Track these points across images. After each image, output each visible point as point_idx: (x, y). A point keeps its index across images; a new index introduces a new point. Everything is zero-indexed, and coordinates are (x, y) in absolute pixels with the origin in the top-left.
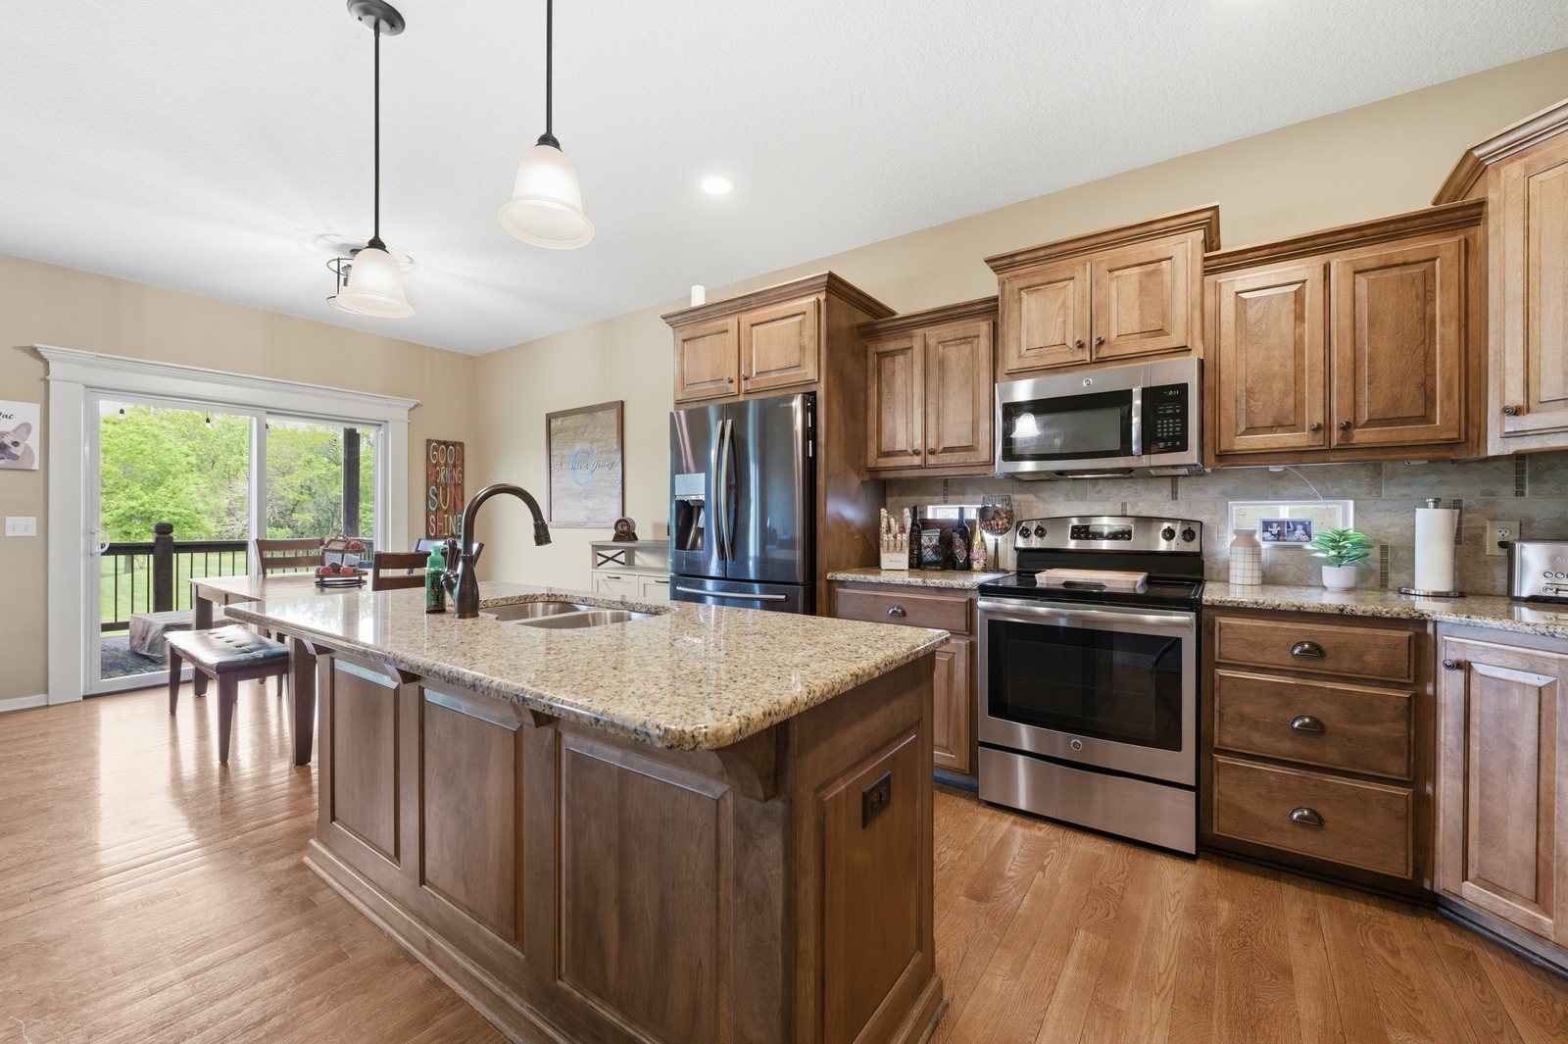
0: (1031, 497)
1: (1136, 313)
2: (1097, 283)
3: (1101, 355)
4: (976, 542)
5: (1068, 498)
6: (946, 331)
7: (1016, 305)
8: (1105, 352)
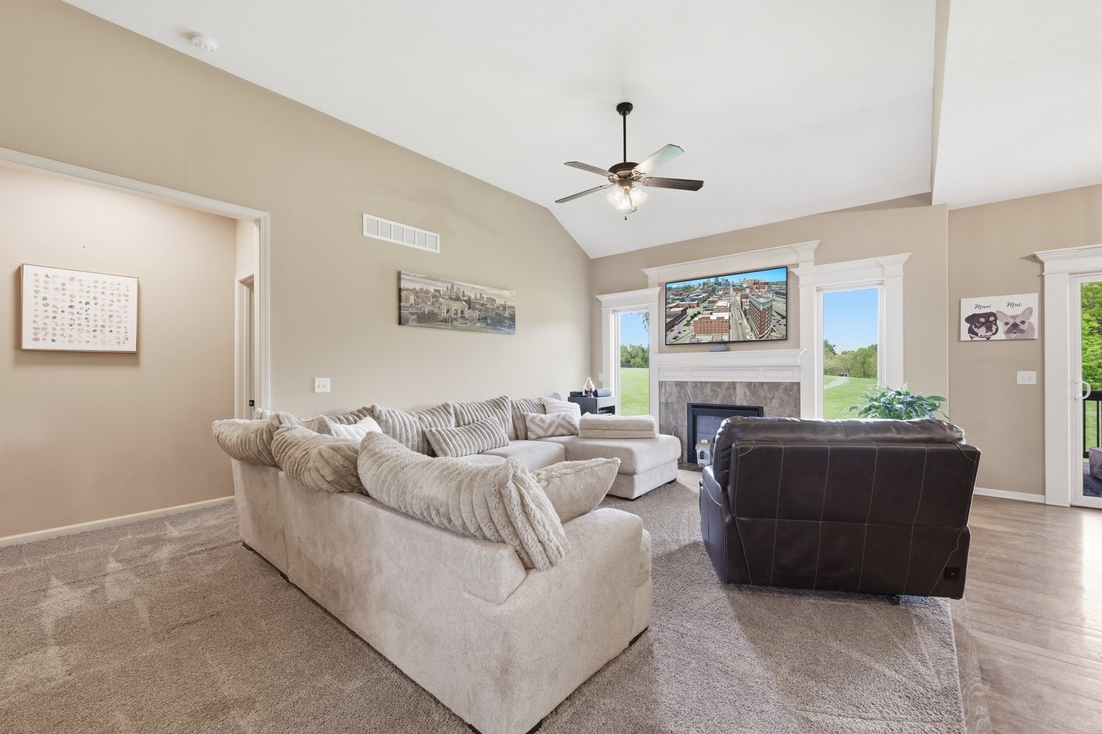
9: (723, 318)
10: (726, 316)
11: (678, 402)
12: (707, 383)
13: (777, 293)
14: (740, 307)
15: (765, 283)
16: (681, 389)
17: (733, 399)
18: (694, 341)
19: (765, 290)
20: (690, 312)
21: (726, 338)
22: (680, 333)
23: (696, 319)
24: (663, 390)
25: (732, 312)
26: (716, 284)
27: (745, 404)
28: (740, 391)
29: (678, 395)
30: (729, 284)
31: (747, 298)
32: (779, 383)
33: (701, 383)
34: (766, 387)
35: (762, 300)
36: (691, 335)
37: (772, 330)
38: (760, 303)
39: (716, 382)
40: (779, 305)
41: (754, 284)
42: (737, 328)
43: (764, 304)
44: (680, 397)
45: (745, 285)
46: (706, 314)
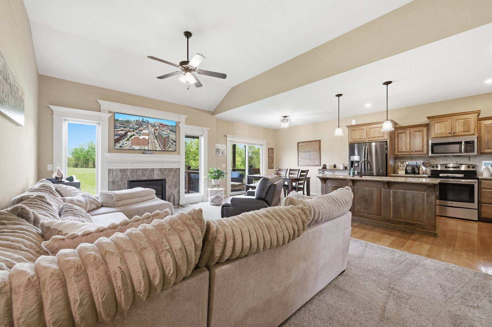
0: (434, 160)
1: (462, 128)
2: (453, 122)
3: (454, 135)
4: (421, 169)
5: (443, 160)
6: (416, 129)
7: (434, 125)
8: (455, 134)
9: (145, 138)
10: (147, 138)
11: (122, 180)
12: (140, 169)
13: (171, 130)
14: (154, 134)
15: (166, 125)
16: (124, 173)
17: (153, 176)
18: (131, 148)
19: (165, 128)
20: (129, 134)
21: (146, 148)
22: (123, 144)
23: (132, 138)
24: (111, 174)
25: (150, 136)
26: (143, 122)
27: (158, 178)
28: (156, 172)
29: (121, 177)
30: (149, 123)
31: (157, 130)
32: (172, 168)
33: (136, 169)
34: (167, 170)
35: (164, 133)
36: (129, 145)
37: (170, 147)
38: (164, 134)
39: (144, 169)
40: (172, 136)
41: (160, 125)
42: (152, 144)
43: (165, 134)
44: (123, 177)
45: (156, 125)
46: (137, 136)
